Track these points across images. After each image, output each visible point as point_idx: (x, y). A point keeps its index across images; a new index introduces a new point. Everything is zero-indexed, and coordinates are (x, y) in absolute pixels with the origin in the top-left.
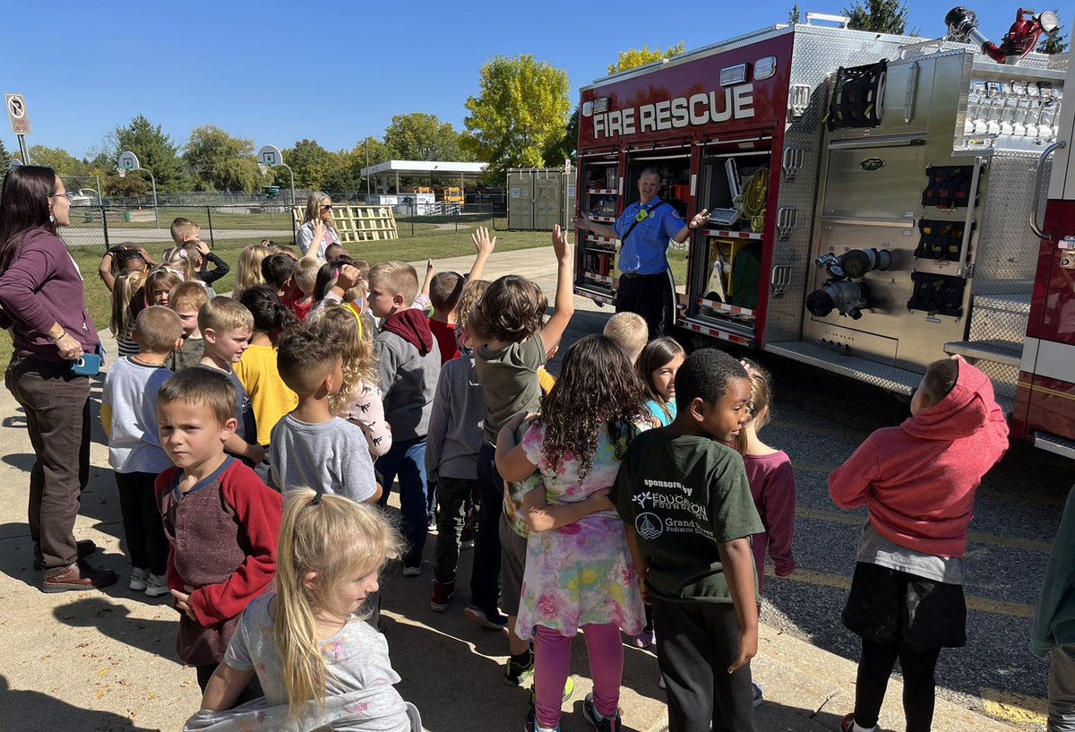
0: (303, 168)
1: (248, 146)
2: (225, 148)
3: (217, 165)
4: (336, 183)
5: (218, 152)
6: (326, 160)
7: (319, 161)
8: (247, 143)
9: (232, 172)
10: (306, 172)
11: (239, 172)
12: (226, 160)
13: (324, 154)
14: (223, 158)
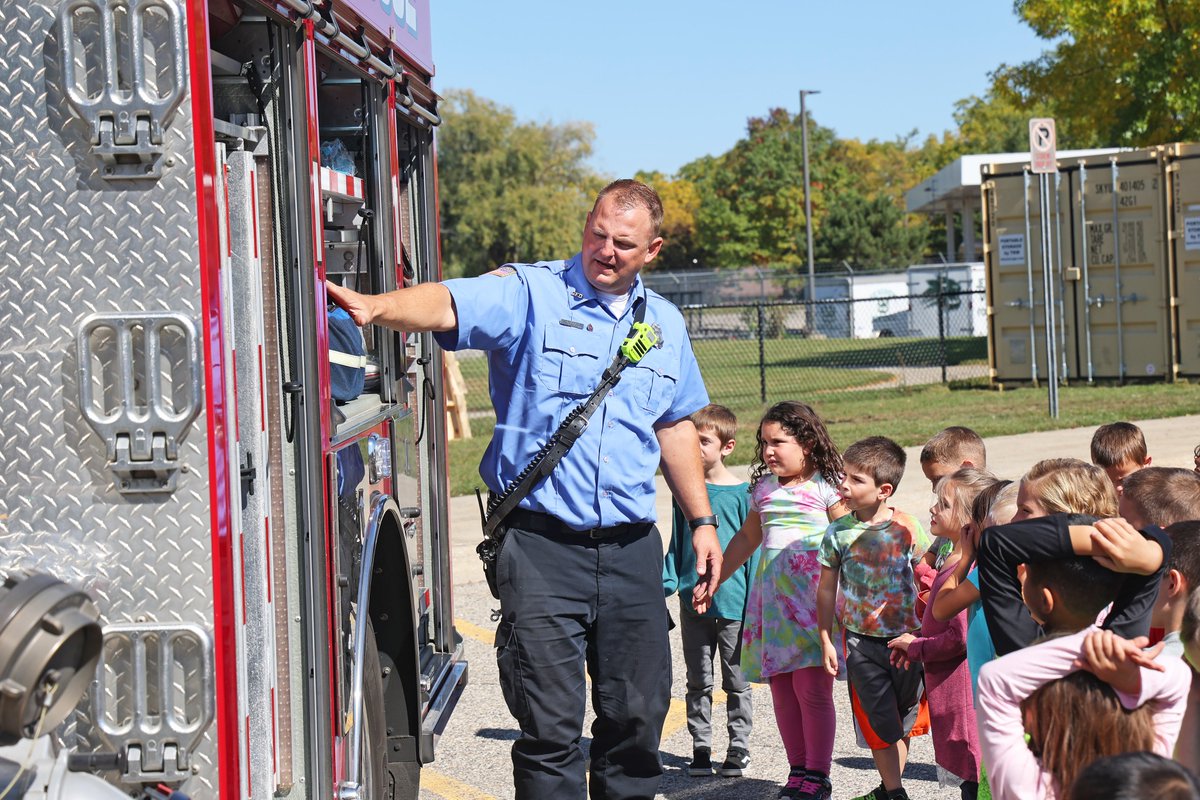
0: (767, 201)
1: (574, 145)
2: (498, 156)
3: (473, 211)
4: (846, 243)
5: (476, 170)
6: (842, 168)
7: (819, 173)
8: (573, 134)
9: (514, 229)
10: (775, 211)
11: (535, 225)
12: (499, 193)
13: (837, 150)
14: (490, 187)
